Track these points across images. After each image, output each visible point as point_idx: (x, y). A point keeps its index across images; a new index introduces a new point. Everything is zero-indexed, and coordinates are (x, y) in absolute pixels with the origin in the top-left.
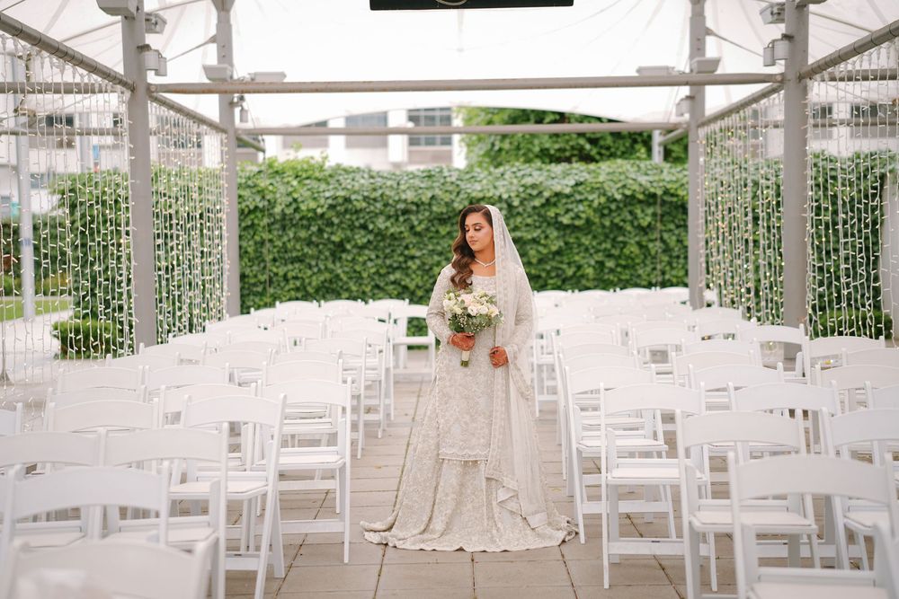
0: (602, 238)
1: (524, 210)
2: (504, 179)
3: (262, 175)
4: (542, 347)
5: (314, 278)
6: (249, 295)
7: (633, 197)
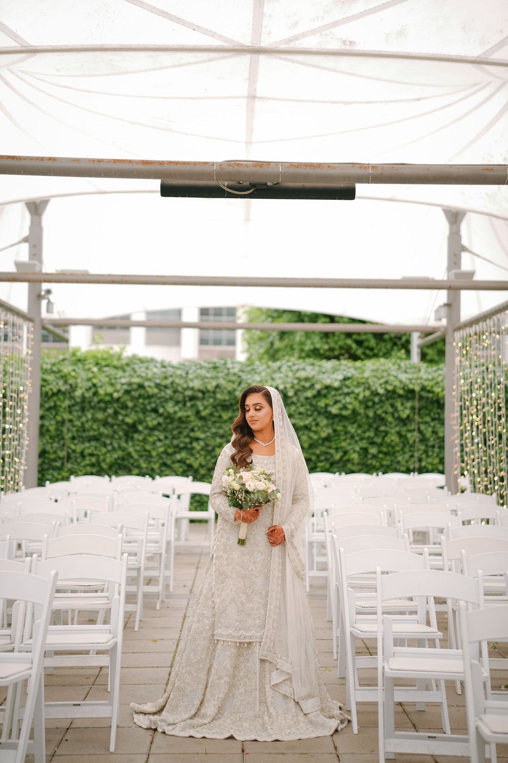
0: (366, 427)
1: (298, 400)
2: (281, 372)
3: (66, 362)
4: (313, 525)
5: (108, 455)
6: (48, 469)
7: (394, 392)
